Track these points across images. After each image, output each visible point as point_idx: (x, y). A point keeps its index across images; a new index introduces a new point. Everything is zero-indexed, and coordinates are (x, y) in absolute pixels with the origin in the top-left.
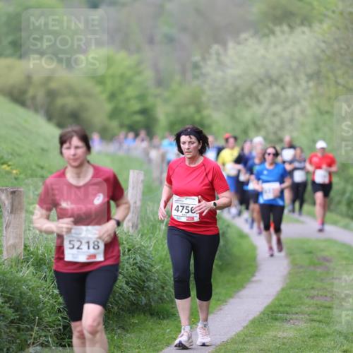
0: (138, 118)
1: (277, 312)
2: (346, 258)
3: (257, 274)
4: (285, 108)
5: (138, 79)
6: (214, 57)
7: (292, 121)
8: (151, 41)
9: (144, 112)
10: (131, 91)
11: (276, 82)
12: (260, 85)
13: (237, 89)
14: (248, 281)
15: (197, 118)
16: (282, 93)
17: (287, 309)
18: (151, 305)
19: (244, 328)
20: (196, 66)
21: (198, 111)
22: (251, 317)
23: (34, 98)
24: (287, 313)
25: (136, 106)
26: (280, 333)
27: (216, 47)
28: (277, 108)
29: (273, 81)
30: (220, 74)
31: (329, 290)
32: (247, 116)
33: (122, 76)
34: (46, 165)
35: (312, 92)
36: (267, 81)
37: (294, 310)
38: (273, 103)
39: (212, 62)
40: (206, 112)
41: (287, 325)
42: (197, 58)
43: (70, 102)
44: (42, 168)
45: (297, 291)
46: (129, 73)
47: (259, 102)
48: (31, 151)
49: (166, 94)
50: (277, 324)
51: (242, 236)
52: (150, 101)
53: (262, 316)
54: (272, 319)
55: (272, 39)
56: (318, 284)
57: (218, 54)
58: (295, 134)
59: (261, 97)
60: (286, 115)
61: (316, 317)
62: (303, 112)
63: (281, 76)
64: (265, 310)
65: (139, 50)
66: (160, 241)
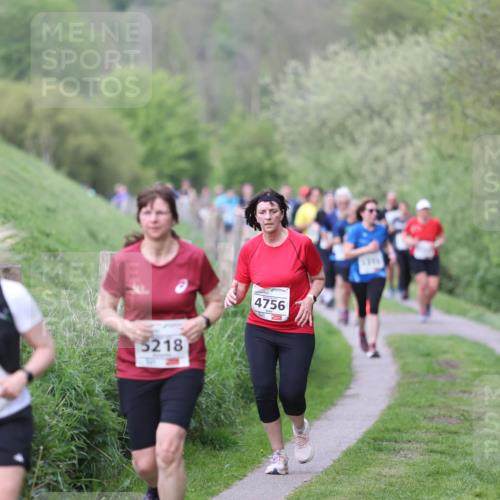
0: (183, 165)
1: (382, 440)
2: (480, 363)
3: (352, 386)
4: (392, 151)
5: (182, 110)
6: (291, 78)
7: (401, 168)
8: (201, 56)
9: (191, 156)
10: (173, 127)
11: (379, 114)
12: (356, 118)
13: (323, 123)
14: (341, 395)
15: (267, 164)
16: (388, 131)
17: (396, 435)
18: (202, 430)
19: (334, 461)
20: (265, 91)
21: (269, 154)
22: (344, 447)
23: (35, 136)
24: (396, 441)
25: (180, 148)
26: (387, 470)
27: (293, 64)
28: (380, 150)
29: (374, 113)
30: (299, 102)
31: (455, 408)
32: (338, 162)
33: (161, 105)
34: (54, 232)
35: (430, 128)
36: (366, 113)
37: (405, 436)
38: (374, 144)
39: (288, 85)
40: (279, 157)
41: (396, 459)
42: (266, 79)
43: (87, 142)
44: (48, 235)
45: (410, 410)
46: (170, 101)
47: (354, 141)
48: (32, 212)
49: (223, 131)
50: (382, 456)
51: (332, 331)
52: (201, 140)
53: (360, 445)
54: (375, 449)
55: (373, 52)
56: (439, 400)
57: (296, 74)
58: (406, 188)
59: (357, 136)
60: (393, 161)
61: (436, 447)
62: (417, 156)
63: (385, 105)
64: (364, 437)
65: (183, 68)
66: (215, 340)
